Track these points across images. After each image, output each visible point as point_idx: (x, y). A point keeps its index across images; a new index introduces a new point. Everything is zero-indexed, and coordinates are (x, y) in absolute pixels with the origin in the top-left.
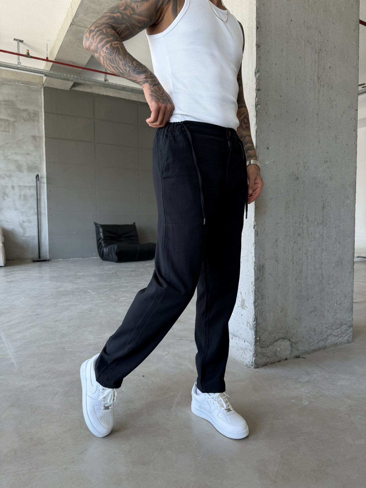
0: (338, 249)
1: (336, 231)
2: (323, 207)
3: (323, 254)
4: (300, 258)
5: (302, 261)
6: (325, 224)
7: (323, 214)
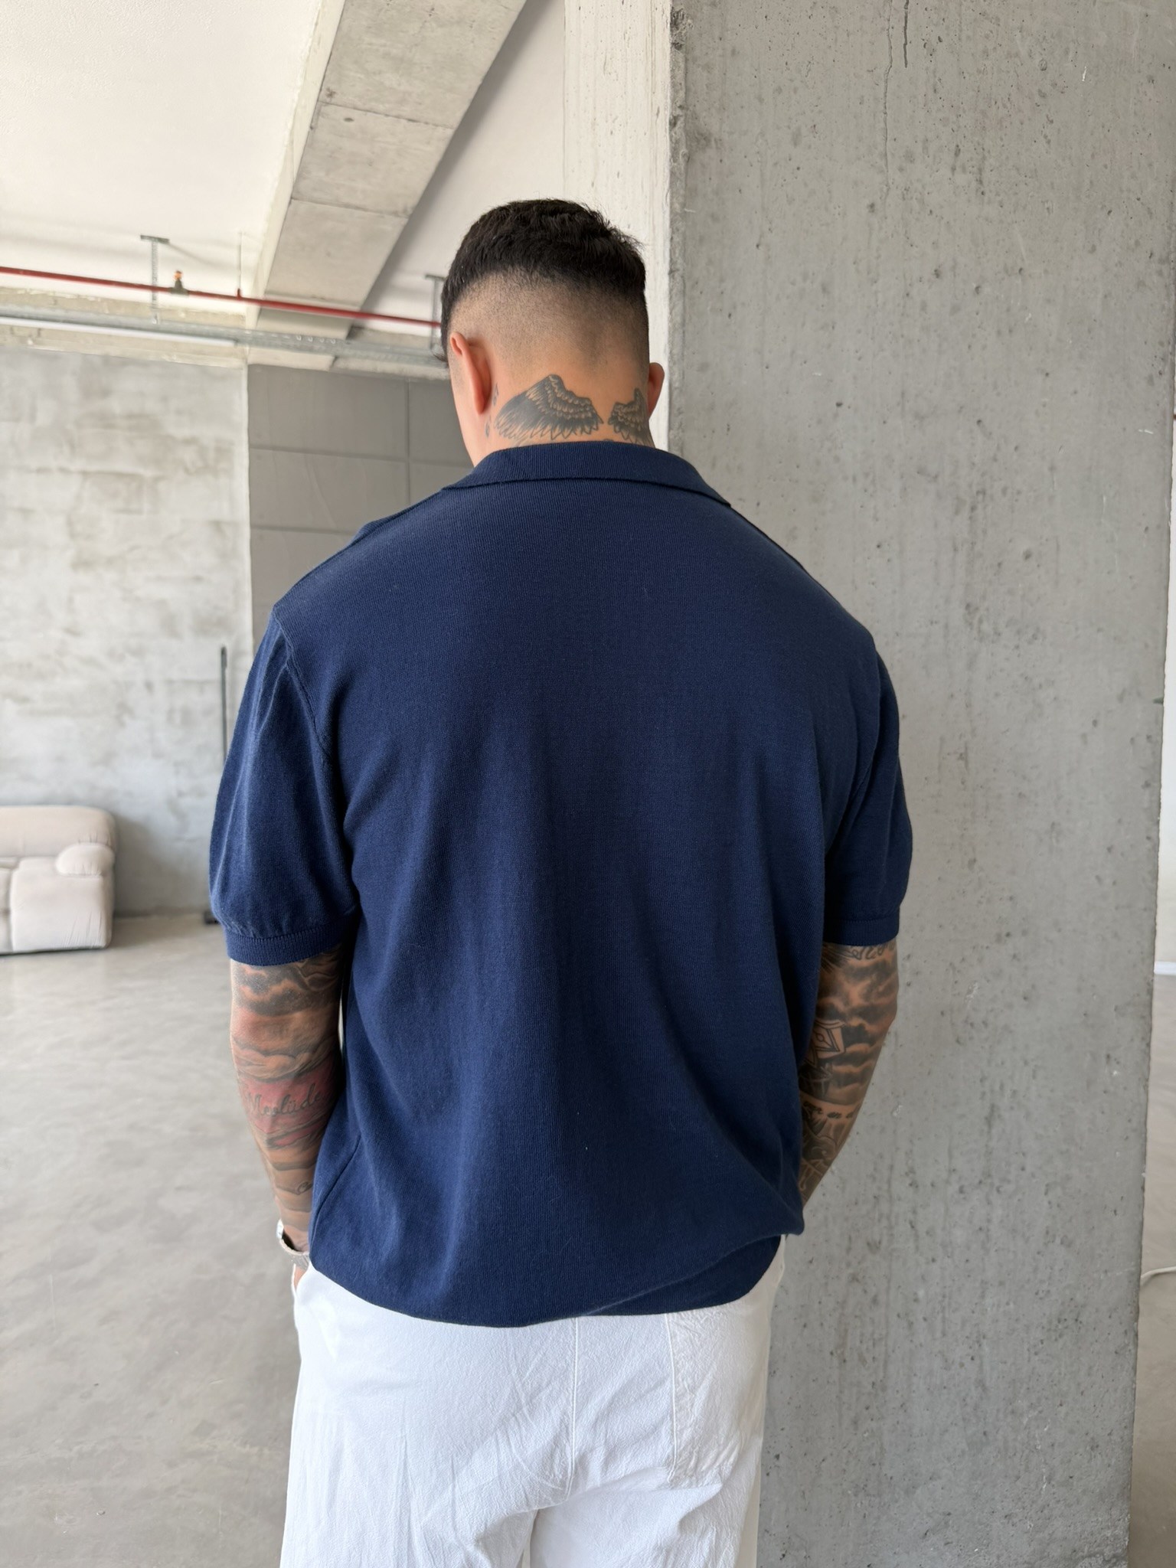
1: (1050, 1203)
2: (986, 1118)
3: (988, 1301)
4: (876, 1336)
6: (997, 1183)
7: (987, 1146)
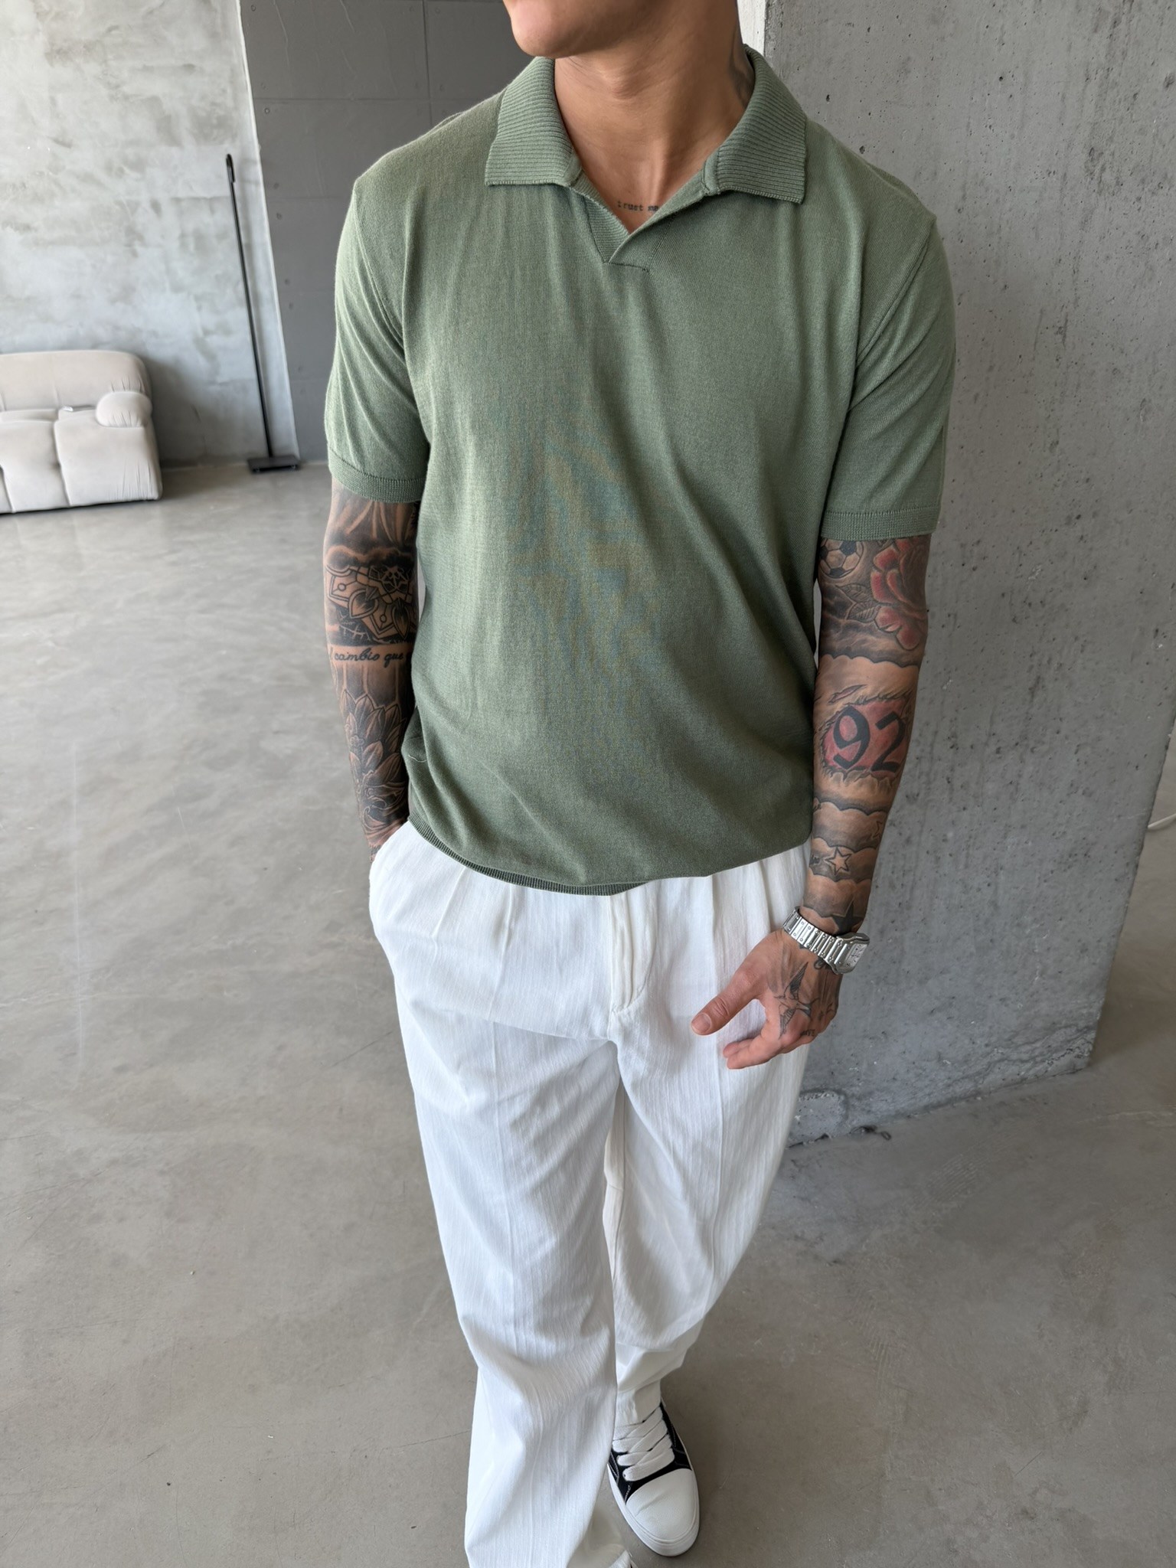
0: (1079, 815)
2: (1030, 689)
3: (1010, 840)
5: (914, 875)
7: (1027, 713)
